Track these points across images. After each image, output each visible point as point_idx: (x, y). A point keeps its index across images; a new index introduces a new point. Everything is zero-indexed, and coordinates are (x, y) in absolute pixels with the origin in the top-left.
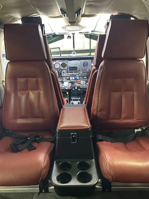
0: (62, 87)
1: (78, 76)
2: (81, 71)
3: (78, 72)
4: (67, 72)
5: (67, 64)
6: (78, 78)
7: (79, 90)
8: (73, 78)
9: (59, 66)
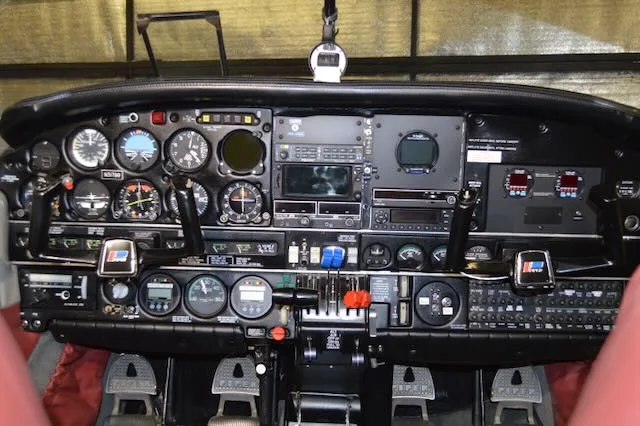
0: (222, 319)
1: (352, 239)
2: (380, 202)
3: (355, 210)
4: (267, 207)
5: (266, 139)
6: (353, 255)
7: (359, 359)
8: (315, 252)
9: (204, 150)
